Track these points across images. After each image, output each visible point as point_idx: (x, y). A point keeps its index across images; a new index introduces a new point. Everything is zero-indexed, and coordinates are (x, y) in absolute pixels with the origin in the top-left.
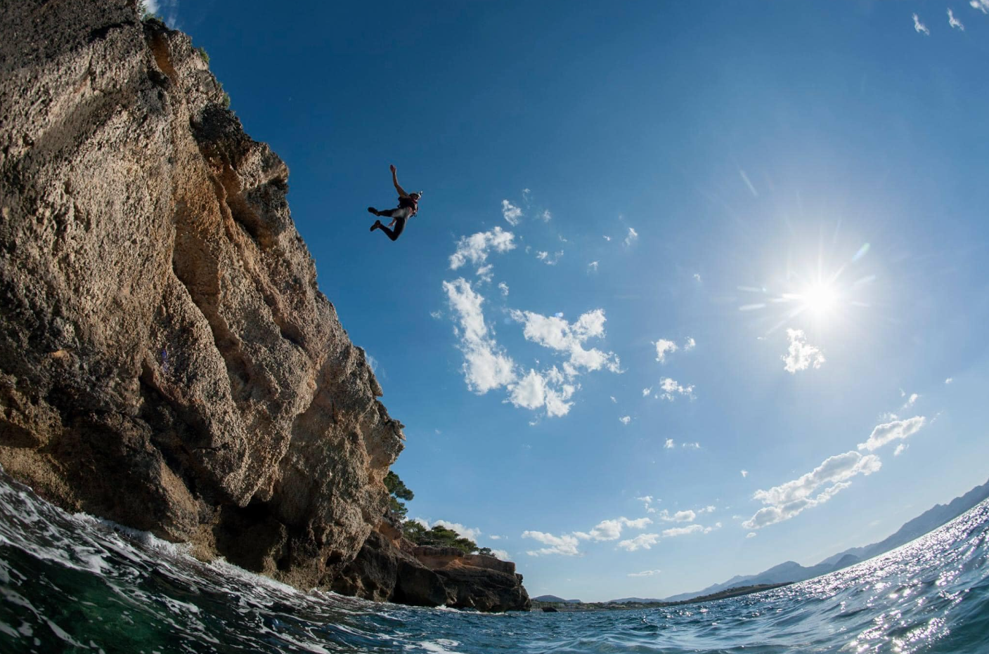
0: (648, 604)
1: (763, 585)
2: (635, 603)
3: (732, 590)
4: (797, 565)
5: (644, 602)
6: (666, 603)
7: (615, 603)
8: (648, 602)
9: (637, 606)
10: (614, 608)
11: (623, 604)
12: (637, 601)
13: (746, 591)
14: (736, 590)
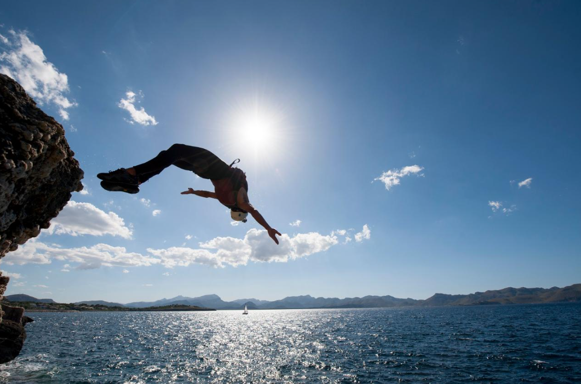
0: (112, 308)
1: (196, 307)
2: (102, 306)
3: (175, 306)
4: (219, 298)
5: (109, 306)
6: (127, 308)
7: (86, 305)
8: (113, 306)
9: (103, 308)
10: (83, 309)
11: (92, 306)
12: (104, 304)
13: (185, 308)
14: (179, 306)
